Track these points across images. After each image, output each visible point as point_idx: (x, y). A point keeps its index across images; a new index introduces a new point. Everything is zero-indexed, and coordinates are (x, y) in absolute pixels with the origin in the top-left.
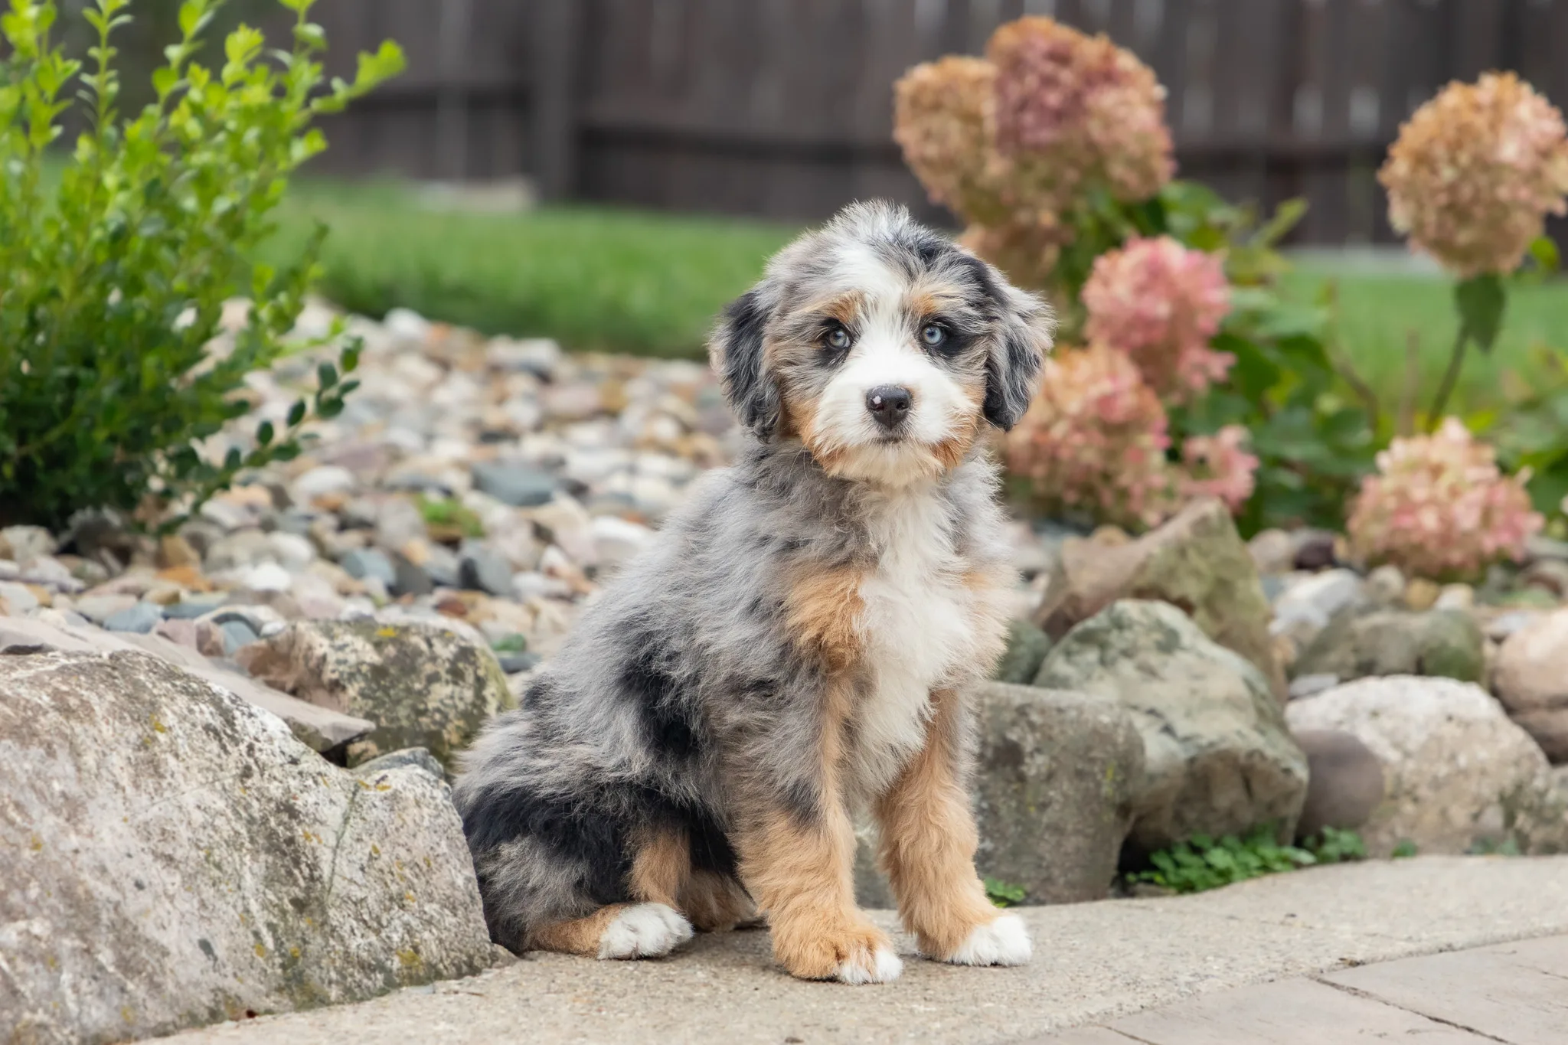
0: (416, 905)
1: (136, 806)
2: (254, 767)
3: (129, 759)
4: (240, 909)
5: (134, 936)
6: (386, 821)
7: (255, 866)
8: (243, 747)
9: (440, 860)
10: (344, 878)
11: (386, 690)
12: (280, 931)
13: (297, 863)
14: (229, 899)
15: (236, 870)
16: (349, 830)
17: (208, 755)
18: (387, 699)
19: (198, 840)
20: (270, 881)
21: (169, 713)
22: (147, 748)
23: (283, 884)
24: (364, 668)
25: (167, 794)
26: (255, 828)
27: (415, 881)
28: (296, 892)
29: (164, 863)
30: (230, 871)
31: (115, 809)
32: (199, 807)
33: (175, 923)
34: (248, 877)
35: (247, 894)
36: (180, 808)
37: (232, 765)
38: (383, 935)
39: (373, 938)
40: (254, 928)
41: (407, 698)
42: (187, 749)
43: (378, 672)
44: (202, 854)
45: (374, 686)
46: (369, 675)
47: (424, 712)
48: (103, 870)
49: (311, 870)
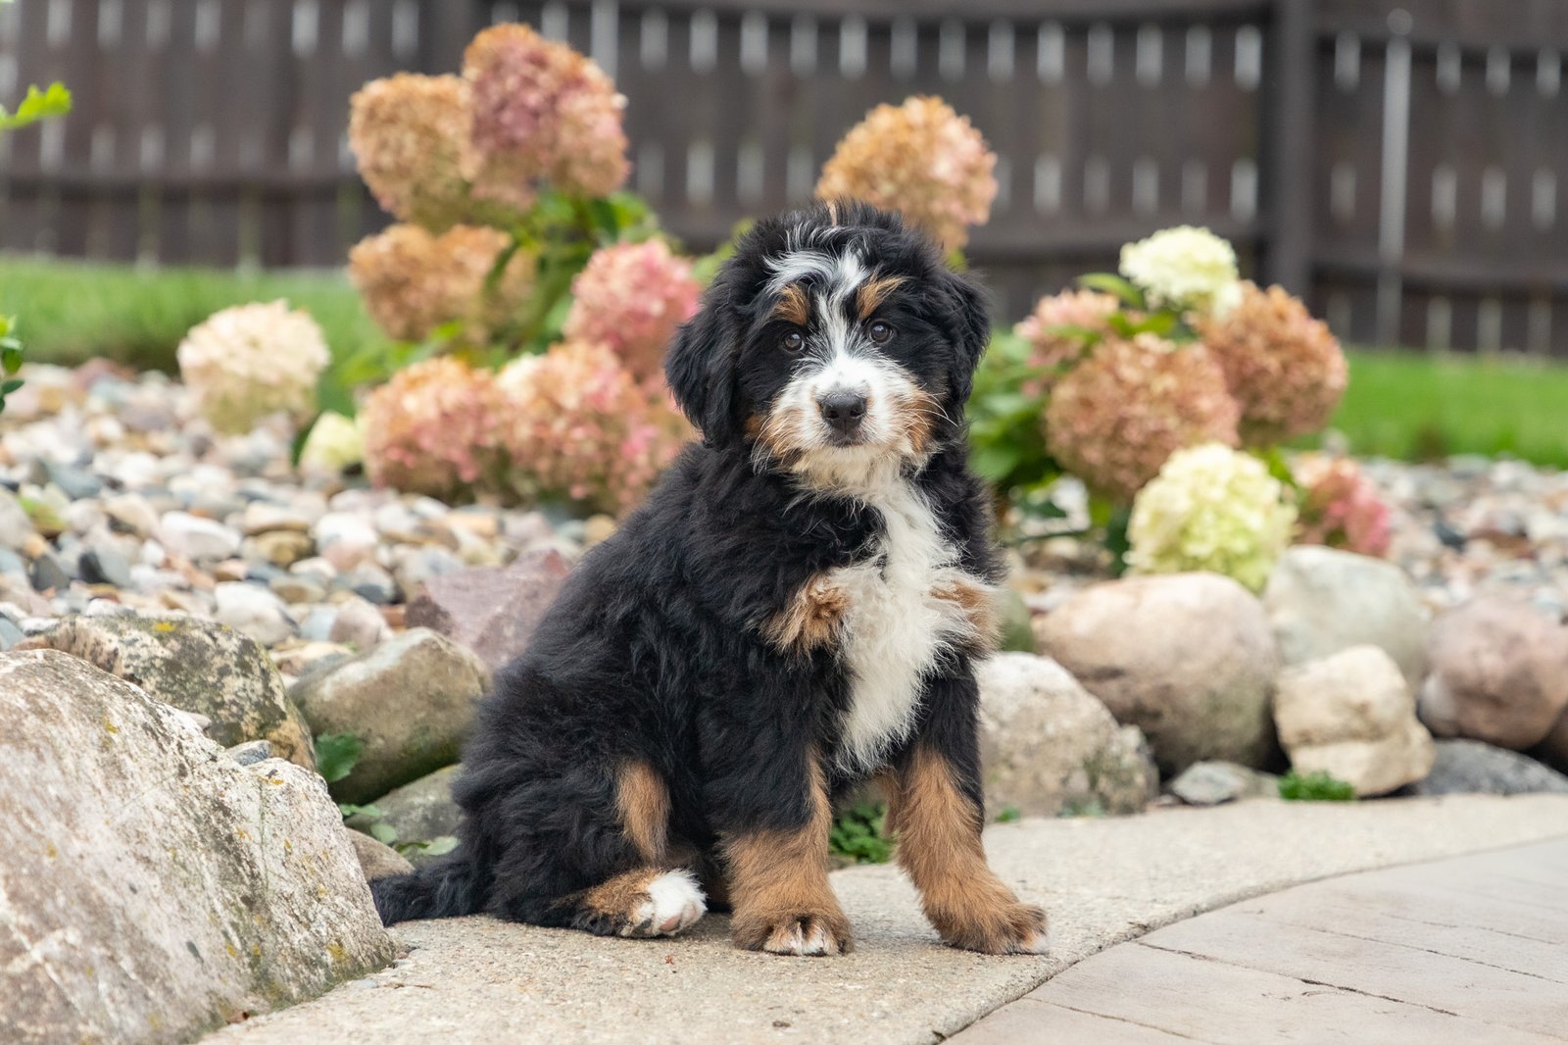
0: (328, 897)
1: (112, 809)
2: (186, 765)
3: (97, 760)
4: (209, 909)
5: (142, 942)
6: (288, 814)
7: (211, 864)
8: (174, 745)
9: (334, 852)
10: (275, 874)
11: (182, 684)
12: (241, 931)
13: (239, 860)
14: (198, 899)
15: (197, 870)
16: (266, 825)
17: (152, 755)
18: (185, 694)
19: (164, 841)
20: (224, 879)
21: (114, 713)
22: (107, 750)
23: (234, 883)
24: (158, 663)
25: (133, 795)
26: (202, 826)
27: (322, 874)
28: (245, 890)
29: (145, 866)
30: (193, 871)
31: (98, 812)
32: (157, 807)
33: (166, 926)
34: (207, 876)
35: (211, 895)
36: (144, 808)
37: (170, 764)
38: (313, 929)
39: (306, 933)
40: (222, 929)
41: (203, 691)
42: (137, 750)
43: (172, 666)
44: (170, 854)
45: (170, 680)
46: (163, 669)
47: (221, 705)
48: (104, 874)
49: (251, 867)
